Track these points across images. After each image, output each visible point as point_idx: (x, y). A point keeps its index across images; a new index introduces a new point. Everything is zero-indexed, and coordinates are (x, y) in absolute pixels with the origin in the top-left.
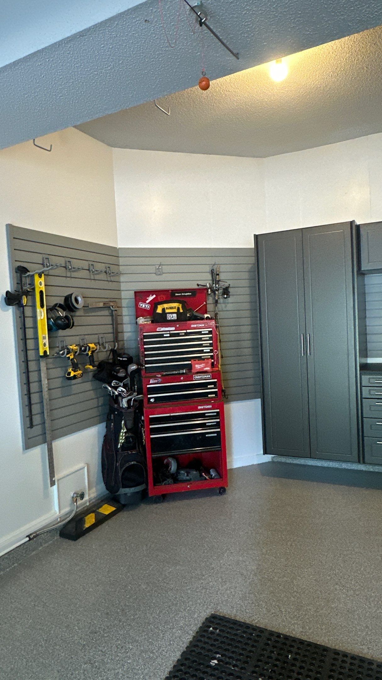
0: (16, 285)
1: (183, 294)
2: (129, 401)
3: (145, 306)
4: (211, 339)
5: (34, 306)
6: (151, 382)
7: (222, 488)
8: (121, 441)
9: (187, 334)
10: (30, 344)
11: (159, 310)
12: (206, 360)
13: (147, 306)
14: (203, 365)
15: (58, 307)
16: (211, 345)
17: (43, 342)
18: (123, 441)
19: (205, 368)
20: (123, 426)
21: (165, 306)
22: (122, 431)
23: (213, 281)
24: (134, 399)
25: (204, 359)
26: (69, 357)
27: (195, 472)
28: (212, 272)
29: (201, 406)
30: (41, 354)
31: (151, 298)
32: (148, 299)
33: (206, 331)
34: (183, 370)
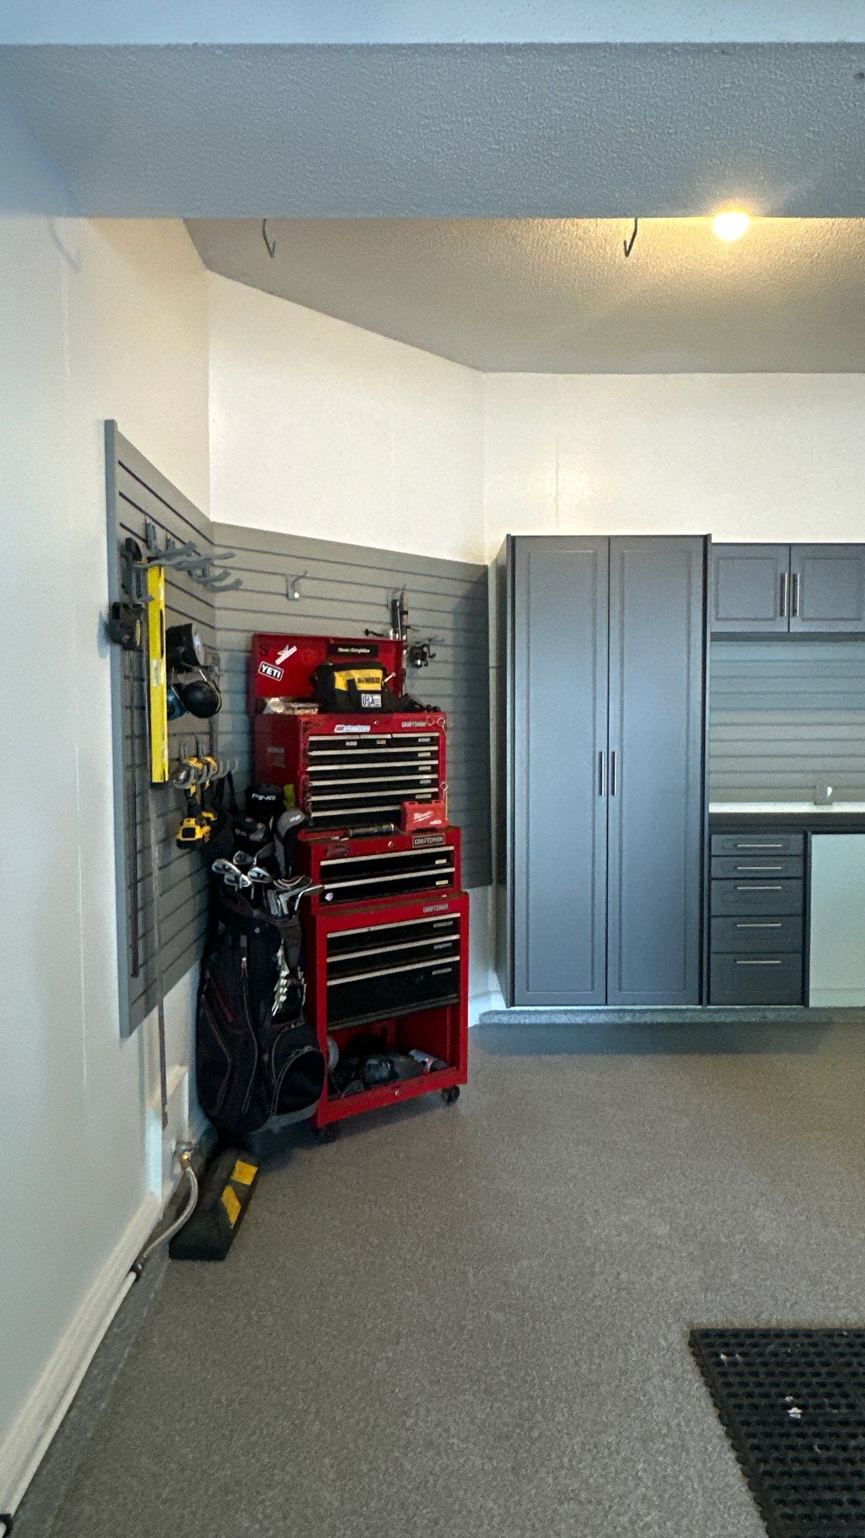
0: (120, 590)
1: (353, 650)
2: (291, 900)
3: (273, 672)
6: (328, 855)
7: (454, 1088)
8: (279, 998)
11: (340, 682)
13: (276, 671)
14: (429, 813)
16: (434, 769)
17: (161, 747)
18: (284, 998)
19: (432, 819)
20: (282, 962)
21: (356, 674)
22: (282, 973)
23: (395, 626)
24: (302, 895)
25: (426, 801)
26: (190, 791)
27: (398, 1059)
28: (394, 608)
29: (428, 905)
30: (157, 777)
31: (286, 654)
32: (279, 656)
33: (424, 737)
34: (388, 822)
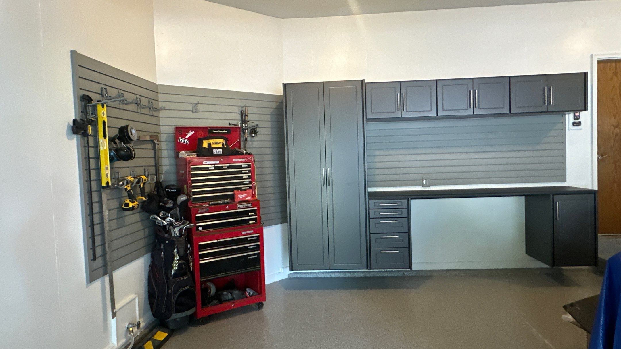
0: (81, 114)
1: (220, 131)
2: (180, 231)
3: (185, 141)
4: (249, 172)
5: (97, 136)
6: (199, 212)
7: (260, 303)
9: (229, 168)
11: (205, 145)
13: (186, 141)
14: (245, 194)
15: (117, 138)
16: (250, 177)
17: (105, 172)
18: (177, 268)
19: (247, 197)
20: (176, 254)
21: (211, 141)
22: (176, 258)
23: (242, 121)
24: (184, 228)
25: (245, 190)
26: (127, 188)
28: (241, 113)
29: (244, 231)
30: (104, 184)
31: (190, 134)
32: (187, 135)
33: (245, 165)
34: (227, 199)
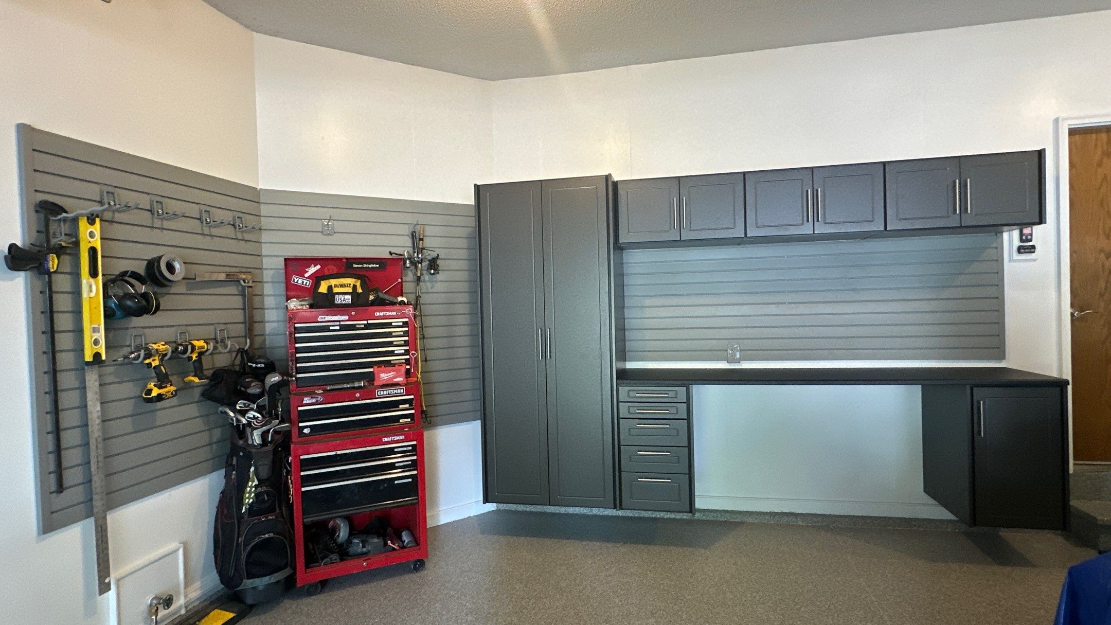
0: (35, 234)
1: (365, 266)
2: (264, 435)
3: (303, 282)
4: (406, 334)
5: (76, 275)
6: (304, 402)
7: (418, 561)
8: (247, 500)
9: (367, 327)
10: (64, 341)
11: (323, 288)
12: (396, 365)
13: (305, 281)
14: (392, 373)
15: (130, 276)
16: (406, 343)
17: (92, 337)
18: (251, 500)
19: (395, 378)
20: (253, 476)
21: (333, 282)
22: (250, 483)
23: (414, 248)
24: (273, 431)
25: (394, 365)
26: (150, 364)
27: (376, 540)
28: (413, 235)
29: (387, 437)
30: (88, 357)
31: (312, 270)
32: (307, 272)
33: (398, 322)
34: (359, 381)
